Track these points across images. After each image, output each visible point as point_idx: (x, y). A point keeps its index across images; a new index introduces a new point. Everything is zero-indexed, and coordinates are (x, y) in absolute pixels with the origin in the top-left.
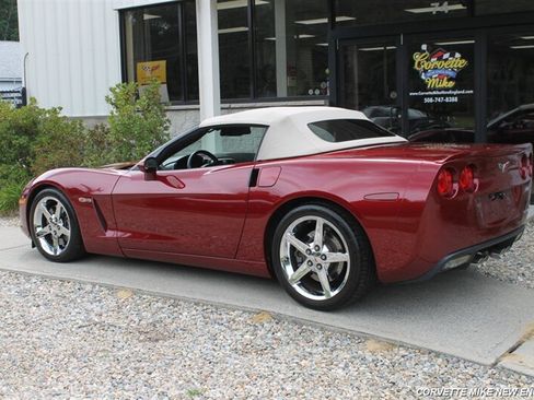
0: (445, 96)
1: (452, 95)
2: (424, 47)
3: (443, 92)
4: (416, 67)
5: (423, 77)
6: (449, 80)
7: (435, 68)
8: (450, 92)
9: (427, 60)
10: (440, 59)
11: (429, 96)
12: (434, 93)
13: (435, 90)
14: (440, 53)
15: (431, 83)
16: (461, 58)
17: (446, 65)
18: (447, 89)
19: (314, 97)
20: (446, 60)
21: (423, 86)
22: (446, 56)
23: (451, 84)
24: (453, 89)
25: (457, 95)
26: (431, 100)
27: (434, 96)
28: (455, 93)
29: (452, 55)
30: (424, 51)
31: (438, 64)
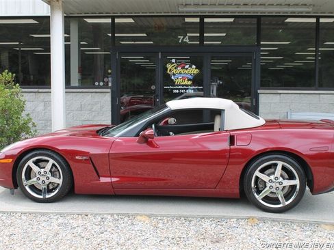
0: (186, 89)
1: (190, 89)
3: (185, 87)
4: (168, 72)
5: (173, 78)
7: (180, 73)
9: (175, 68)
10: (183, 68)
11: (176, 89)
12: (180, 87)
13: (180, 85)
14: (183, 65)
15: (178, 81)
16: (196, 68)
17: (187, 71)
18: (188, 86)
19: (99, 87)
20: (187, 69)
21: (173, 83)
22: (187, 67)
24: (191, 85)
25: (193, 89)
26: (177, 91)
27: (179, 89)
29: (191, 66)
30: (173, 63)
31: (182, 71)
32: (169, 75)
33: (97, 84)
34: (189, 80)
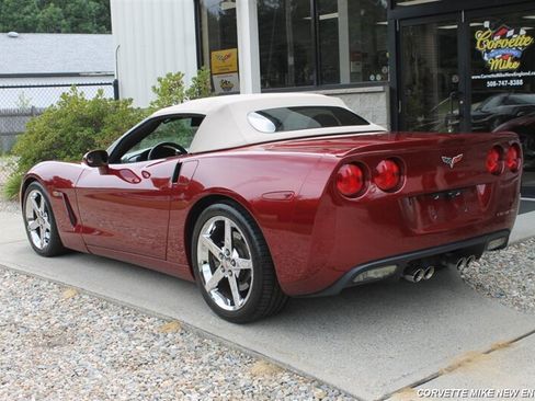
0: (509, 79)
1: (517, 78)
2: (487, 24)
3: (507, 75)
4: (478, 47)
5: (486, 58)
6: (513, 61)
7: (499, 48)
8: (515, 74)
9: (490, 39)
10: (503, 37)
11: (493, 79)
12: (498, 75)
13: (498, 72)
14: (503, 31)
15: (495, 64)
16: (527, 35)
17: (509, 43)
20: (510, 38)
21: (485, 69)
22: (510, 33)
23: (516, 65)
24: (518, 70)
25: (522, 77)
26: (494, 84)
27: (497, 79)
28: (520, 75)
29: (517, 32)
30: (487, 29)
31: (501, 42)
32: (480, 52)
33: (372, 77)
34: (515, 59)
